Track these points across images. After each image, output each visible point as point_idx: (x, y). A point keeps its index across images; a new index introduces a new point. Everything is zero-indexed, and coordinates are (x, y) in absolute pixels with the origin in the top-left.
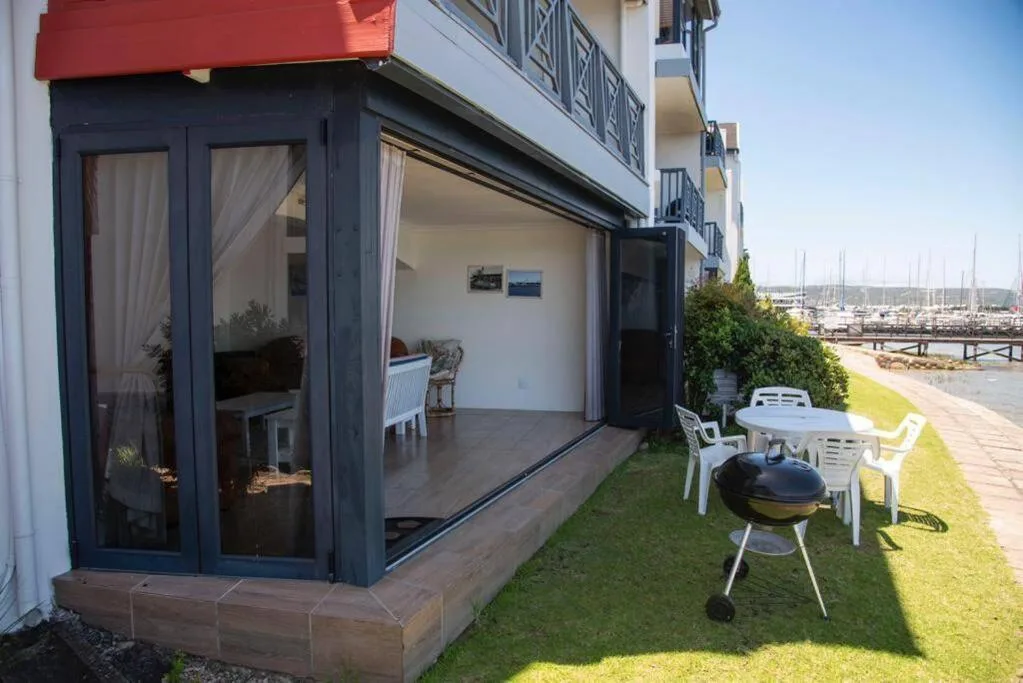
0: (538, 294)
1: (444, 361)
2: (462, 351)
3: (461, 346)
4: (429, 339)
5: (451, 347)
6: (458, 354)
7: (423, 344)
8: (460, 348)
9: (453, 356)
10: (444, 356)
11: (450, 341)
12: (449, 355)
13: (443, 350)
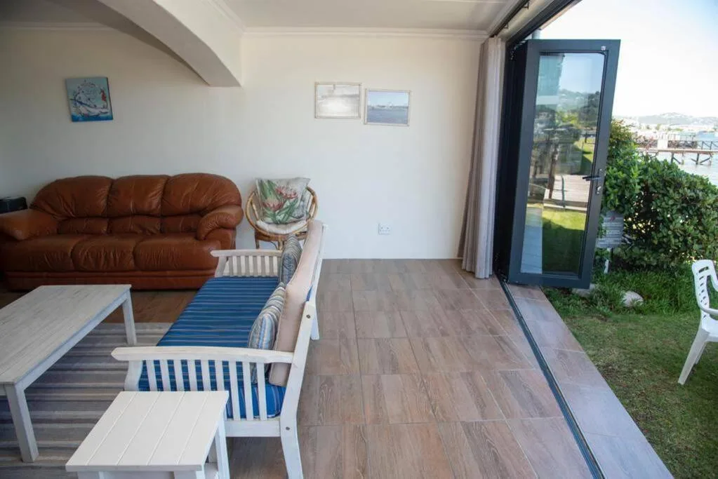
0: (405, 121)
1: (292, 206)
2: (313, 194)
3: (311, 186)
4: (270, 178)
5: (298, 188)
6: (308, 195)
7: (261, 184)
8: (309, 190)
9: (302, 200)
10: (292, 200)
11: (297, 179)
12: (297, 198)
13: (289, 193)
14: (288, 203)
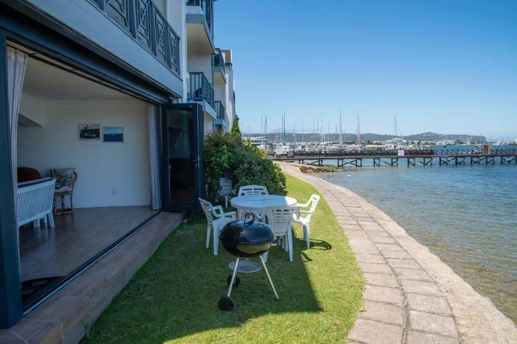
1: (65, 181)
2: (76, 175)
3: (76, 171)
4: (55, 168)
5: (69, 173)
6: (74, 176)
7: (51, 171)
8: (75, 173)
9: (71, 177)
10: (65, 178)
11: (68, 169)
12: (68, 177)
13: (64, 175)
14: (63, 179)
